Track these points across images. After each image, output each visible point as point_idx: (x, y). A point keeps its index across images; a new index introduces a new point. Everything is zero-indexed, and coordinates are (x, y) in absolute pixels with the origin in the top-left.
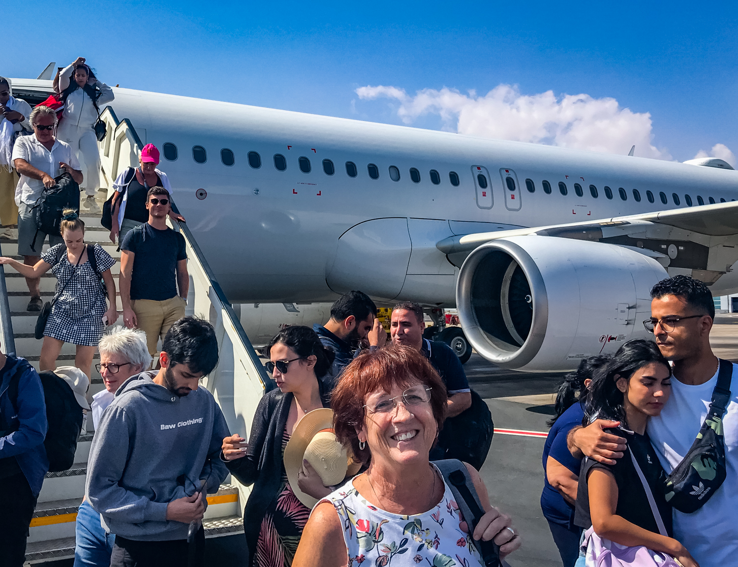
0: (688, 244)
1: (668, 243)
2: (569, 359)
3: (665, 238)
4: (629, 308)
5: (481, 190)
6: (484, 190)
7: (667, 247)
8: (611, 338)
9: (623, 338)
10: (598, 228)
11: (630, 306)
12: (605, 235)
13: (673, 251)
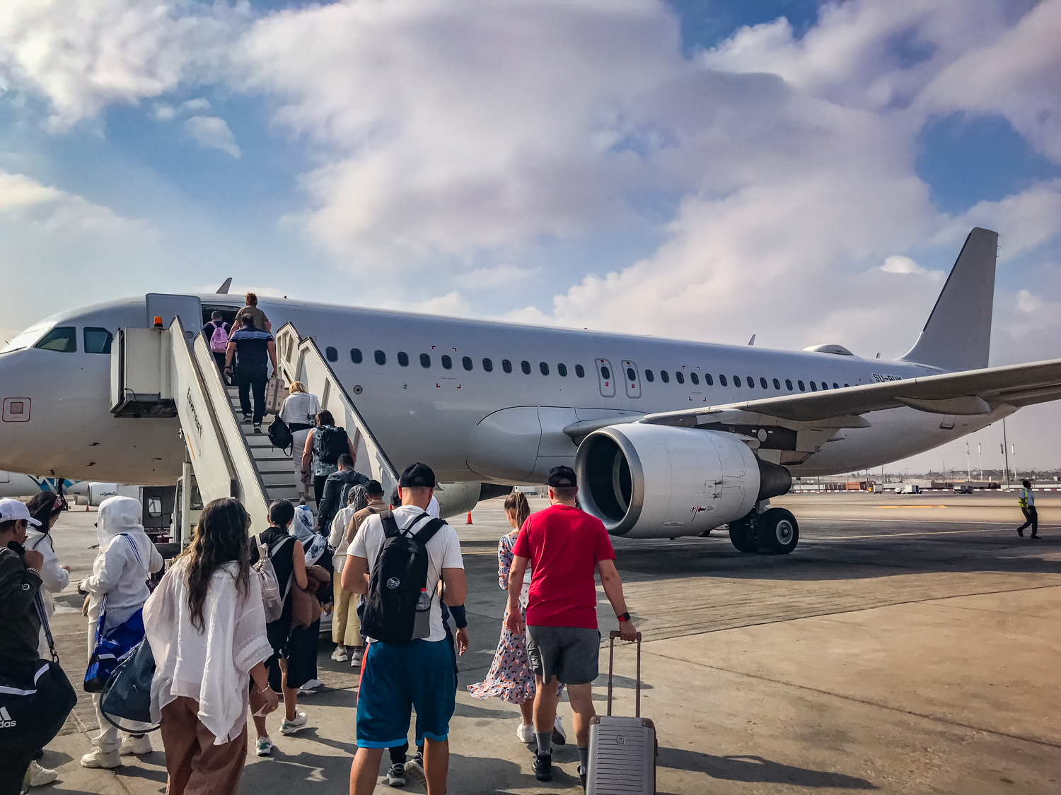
0: (778, 429)
1: (758, 428)
2: (665, 526)
3: (755, 423)
4: (716, 484)
5: (604, 381)
6: (607, 381)
7: (757, 432)
8: (701, 509)
9: (712, 509)
10: (694, 416)
11: (717, 482)
12: (700, 421)
13: (763, 435)
